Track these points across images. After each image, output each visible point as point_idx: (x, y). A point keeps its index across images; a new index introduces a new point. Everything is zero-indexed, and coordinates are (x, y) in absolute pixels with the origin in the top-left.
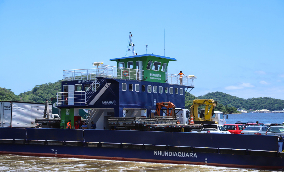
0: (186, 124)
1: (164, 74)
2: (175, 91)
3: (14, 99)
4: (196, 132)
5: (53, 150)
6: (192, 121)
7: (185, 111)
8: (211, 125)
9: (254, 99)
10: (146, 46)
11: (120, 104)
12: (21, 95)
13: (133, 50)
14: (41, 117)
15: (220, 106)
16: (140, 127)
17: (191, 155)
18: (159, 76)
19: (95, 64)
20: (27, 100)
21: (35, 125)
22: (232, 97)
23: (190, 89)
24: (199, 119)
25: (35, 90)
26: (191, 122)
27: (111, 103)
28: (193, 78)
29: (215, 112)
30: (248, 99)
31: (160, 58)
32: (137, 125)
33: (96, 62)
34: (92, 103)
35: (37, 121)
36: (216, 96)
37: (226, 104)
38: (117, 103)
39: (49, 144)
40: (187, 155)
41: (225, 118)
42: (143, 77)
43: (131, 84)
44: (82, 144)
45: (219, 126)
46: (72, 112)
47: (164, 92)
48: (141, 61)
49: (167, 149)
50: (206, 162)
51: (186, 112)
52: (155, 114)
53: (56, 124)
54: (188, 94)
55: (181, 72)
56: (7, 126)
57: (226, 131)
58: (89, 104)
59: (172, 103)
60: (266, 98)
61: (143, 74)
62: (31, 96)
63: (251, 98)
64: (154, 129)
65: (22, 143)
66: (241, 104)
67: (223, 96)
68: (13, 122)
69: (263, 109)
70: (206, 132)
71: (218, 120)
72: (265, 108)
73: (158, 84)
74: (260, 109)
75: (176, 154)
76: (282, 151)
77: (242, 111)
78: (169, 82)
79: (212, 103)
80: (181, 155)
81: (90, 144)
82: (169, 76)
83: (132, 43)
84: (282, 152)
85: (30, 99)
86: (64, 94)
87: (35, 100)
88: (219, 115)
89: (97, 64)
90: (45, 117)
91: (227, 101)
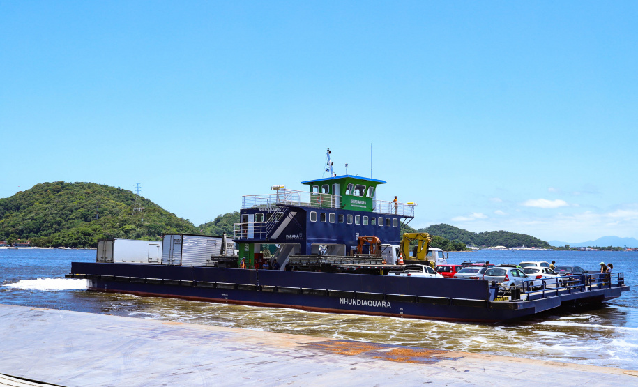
0: (395, 265)
1: (370, 201)
2: (387, 222)
3: (192, 231)
4: (394, 275)
5: (223, 295)
6: (402, 260)
7: (394, 247)
8: (415, 266)
9: (487, 233)
10: (346, 165)
11: (308, 239)
12: (201, 226)
13: (332, 170)
14: (218, 254)
15: (445, 242)
16: (327, 267)
17: (384, 304)
18: (364, 203)
19: (274, 188)
20: (208, 233)
21: (212, 263)
22: (460, 230)
23: (408, 219)
24: (411, 259)
25: (218, 220)
26: (400, 262)
27: (296, 237)
28: (412, 206)
29: (430, 249)
30: (480, 233)
31: (363, 181)
32: (323, 265)
33: (276, 186)
34: (275, 236)
35: (213, 258)
36: (441, 228)
37: (453, 239)
38: (304, 237)
39: (219, 287)
40: (379, 304)
41: (446, 256)
42: (341, 204)
43: (323, 213)
44: (256, 288)
45: (425, 268)
46: (252, 248)
47: (370, 222)
48: (339, 185)
49: (355, 296)
50: (402, 313)
51: (397, 249)
52: (355, 251)
53: (234, 262)
54: (405, 226)
55: (396, 197)
56: (176, 263)
57: (435, 273)
58: (271, 238)
59: (376, 238)
60: (502, 232)
61: (341, 201)
62: (212, 228)
63: (484, 231)
64: (343, 270)
65: (189, 285)
66: (472, 238)
67: (448, 229)
68: (184, 259)
69: (497, 245)
70: (406, 275)
71: (435, 260)
72: (501, 244)
73: (362, 214)
74: (495, 245)
75: (365, 303)
76: (494, 299)
77: (473, 248)
78: (378, 211)
79: (426, 237)
80: (372, 304)
81: (265, 288)
82: (378, 203)
83: (331, 162)
84: (494, 301)
85: (212, 232)
86: (243, 225)
87: (217, 233)
88: (437, 253)
89: (277, 188)
90: (222, 253)
91: (454, 236)
